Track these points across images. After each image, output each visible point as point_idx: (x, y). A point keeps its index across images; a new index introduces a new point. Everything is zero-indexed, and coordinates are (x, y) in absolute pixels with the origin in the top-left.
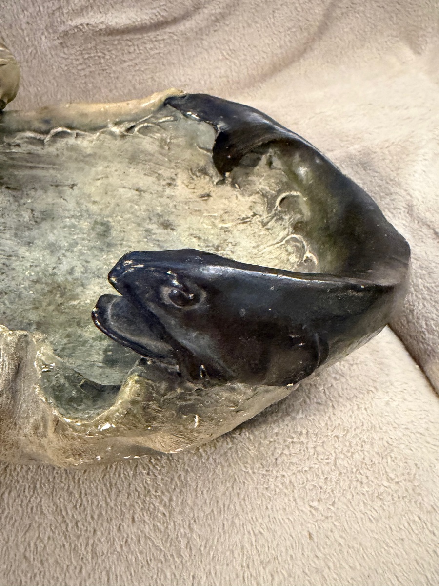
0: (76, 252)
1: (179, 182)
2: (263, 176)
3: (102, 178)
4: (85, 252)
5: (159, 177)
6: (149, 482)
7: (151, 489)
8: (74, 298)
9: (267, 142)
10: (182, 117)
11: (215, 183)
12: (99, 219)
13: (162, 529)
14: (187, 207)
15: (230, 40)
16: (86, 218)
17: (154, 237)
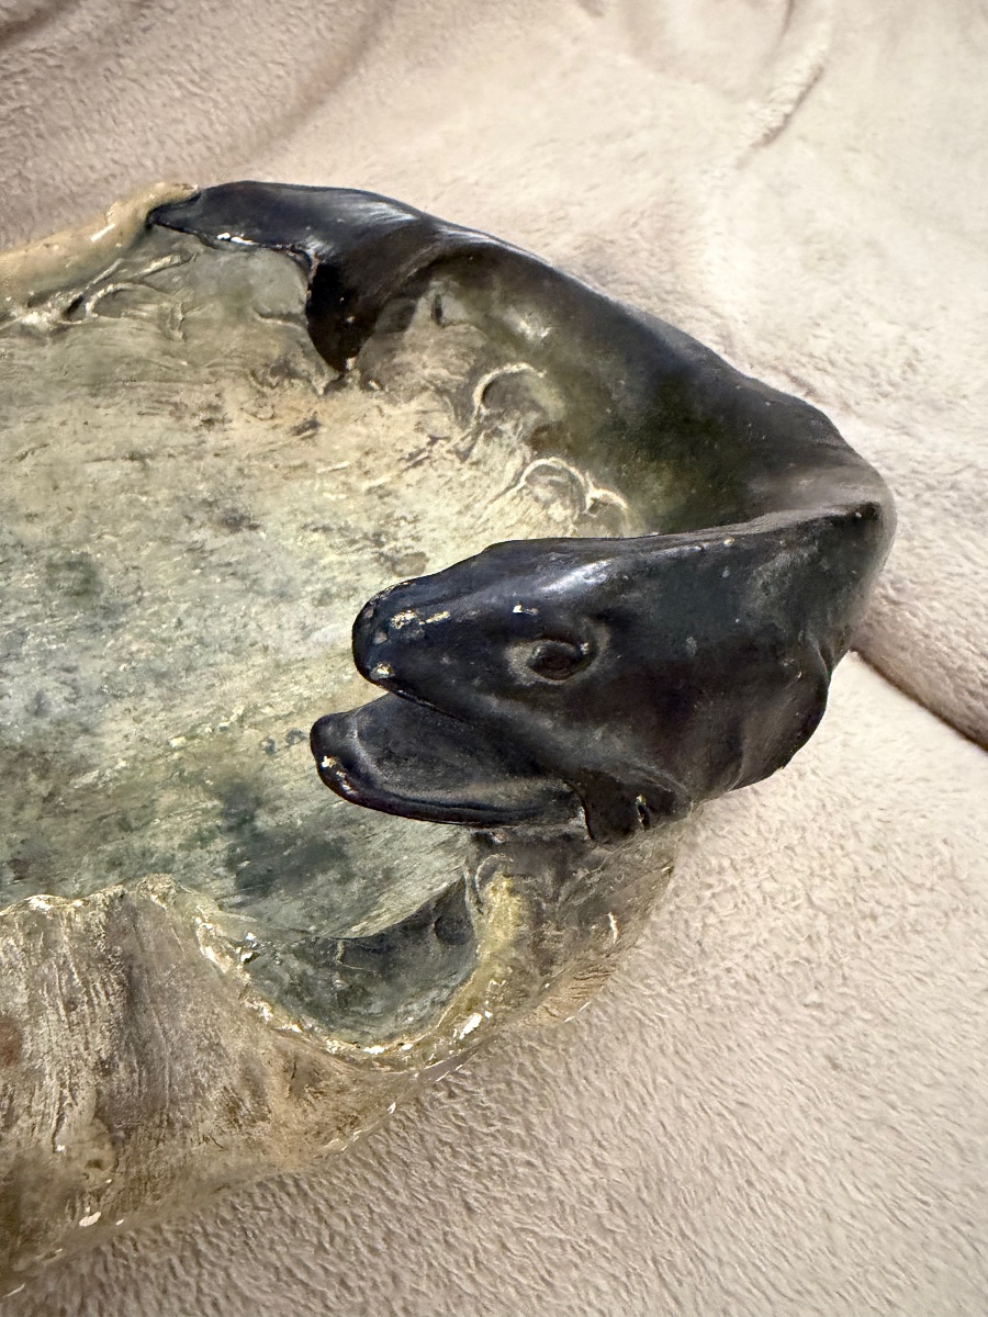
0: (27, 655)
1: (230, 410)
2: (425, 347)
3: (33, 451)
4: (54, 647)
5: (178, 410)
6: (462, 1114)
7: (475, 1125)
8: (80, 767)
9: (426, 264)
10: (200, 248)
11: (321, 392)
12: (57, 555)
13: (543, 1196)
14: (271, 466)
15: (188, 47)
16: (24, 562)
17: (214, 559)
